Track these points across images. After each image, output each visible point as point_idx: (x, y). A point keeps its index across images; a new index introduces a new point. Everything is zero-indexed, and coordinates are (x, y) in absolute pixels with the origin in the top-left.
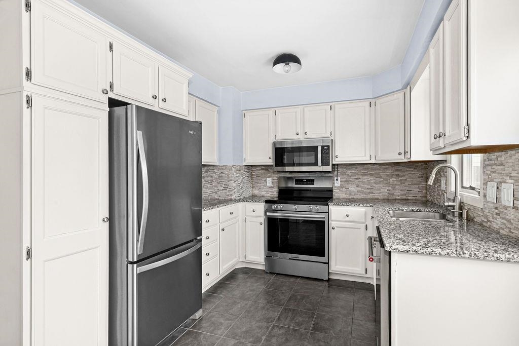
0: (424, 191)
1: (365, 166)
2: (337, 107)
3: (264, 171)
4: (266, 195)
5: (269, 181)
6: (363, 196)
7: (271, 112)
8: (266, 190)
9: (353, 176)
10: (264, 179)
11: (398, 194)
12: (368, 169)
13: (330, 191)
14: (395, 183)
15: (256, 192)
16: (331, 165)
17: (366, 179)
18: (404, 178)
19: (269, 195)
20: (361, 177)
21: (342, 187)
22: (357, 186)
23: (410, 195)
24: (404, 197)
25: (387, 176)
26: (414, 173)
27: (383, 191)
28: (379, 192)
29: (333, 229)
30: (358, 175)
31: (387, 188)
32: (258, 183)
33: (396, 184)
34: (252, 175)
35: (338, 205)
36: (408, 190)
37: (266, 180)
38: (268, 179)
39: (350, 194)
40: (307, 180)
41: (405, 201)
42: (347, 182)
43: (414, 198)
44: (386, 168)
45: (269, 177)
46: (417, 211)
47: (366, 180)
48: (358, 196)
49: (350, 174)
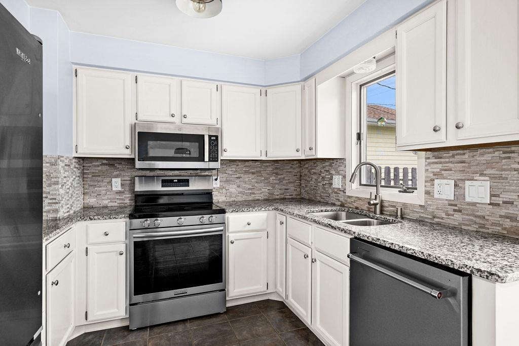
0: (298, 190)
1: (247, 164)
2: (226, 88)
3: (107, 167)
4: (110, 204)
5: (117, 184)
6: (244, 198)
7: (130, 77)
8: (110, 197)
9: (234, 175)
10: (108, 180)
11: (277, 193)
12: (249, 166)
13: (209, 194)
14: (275, 181)
15: (92, 201)
16: (219, 160)
17: (247, 177)
18: (282, 176)
19: (116, 204)
20: (242, 175)
21: (222, 188)
22: (238, 187)
23: (287, 194)
24: (282, 196)
25: (269, 174)
26: (291, 172)
27: (263, 191)
28: (260, 192)
29: (232, 243)
30: (239, 173)
31: (268, 188)
32: (94, 186)
33: (275, 183)
34: (84, 174)
35: (237, 211)
36: (285, 189)
37: (110, 182)
38: (114, 180)
39: (231, 197)
40: (179, 181)
41: (283, 200)
42: (227, 181)
43: (290, 197)
44: (267, 166)
45: (117, 176)
46: (325, 211)
47: (247, 180)
48: (239, 197)
49: (231, 173)
